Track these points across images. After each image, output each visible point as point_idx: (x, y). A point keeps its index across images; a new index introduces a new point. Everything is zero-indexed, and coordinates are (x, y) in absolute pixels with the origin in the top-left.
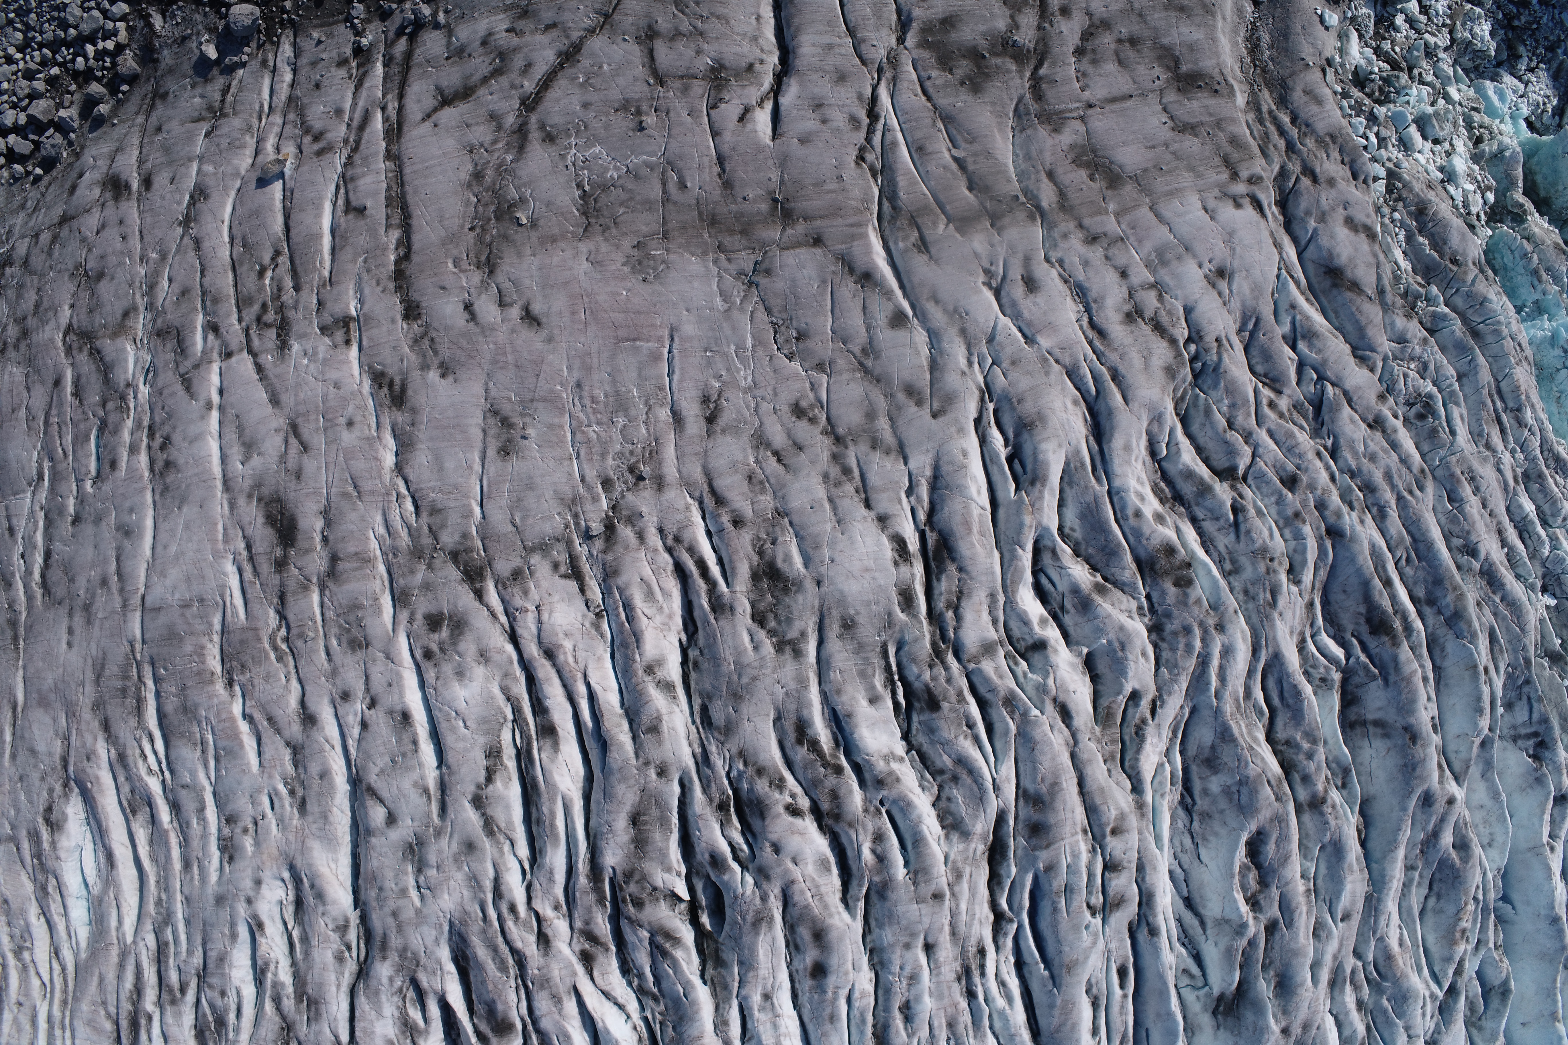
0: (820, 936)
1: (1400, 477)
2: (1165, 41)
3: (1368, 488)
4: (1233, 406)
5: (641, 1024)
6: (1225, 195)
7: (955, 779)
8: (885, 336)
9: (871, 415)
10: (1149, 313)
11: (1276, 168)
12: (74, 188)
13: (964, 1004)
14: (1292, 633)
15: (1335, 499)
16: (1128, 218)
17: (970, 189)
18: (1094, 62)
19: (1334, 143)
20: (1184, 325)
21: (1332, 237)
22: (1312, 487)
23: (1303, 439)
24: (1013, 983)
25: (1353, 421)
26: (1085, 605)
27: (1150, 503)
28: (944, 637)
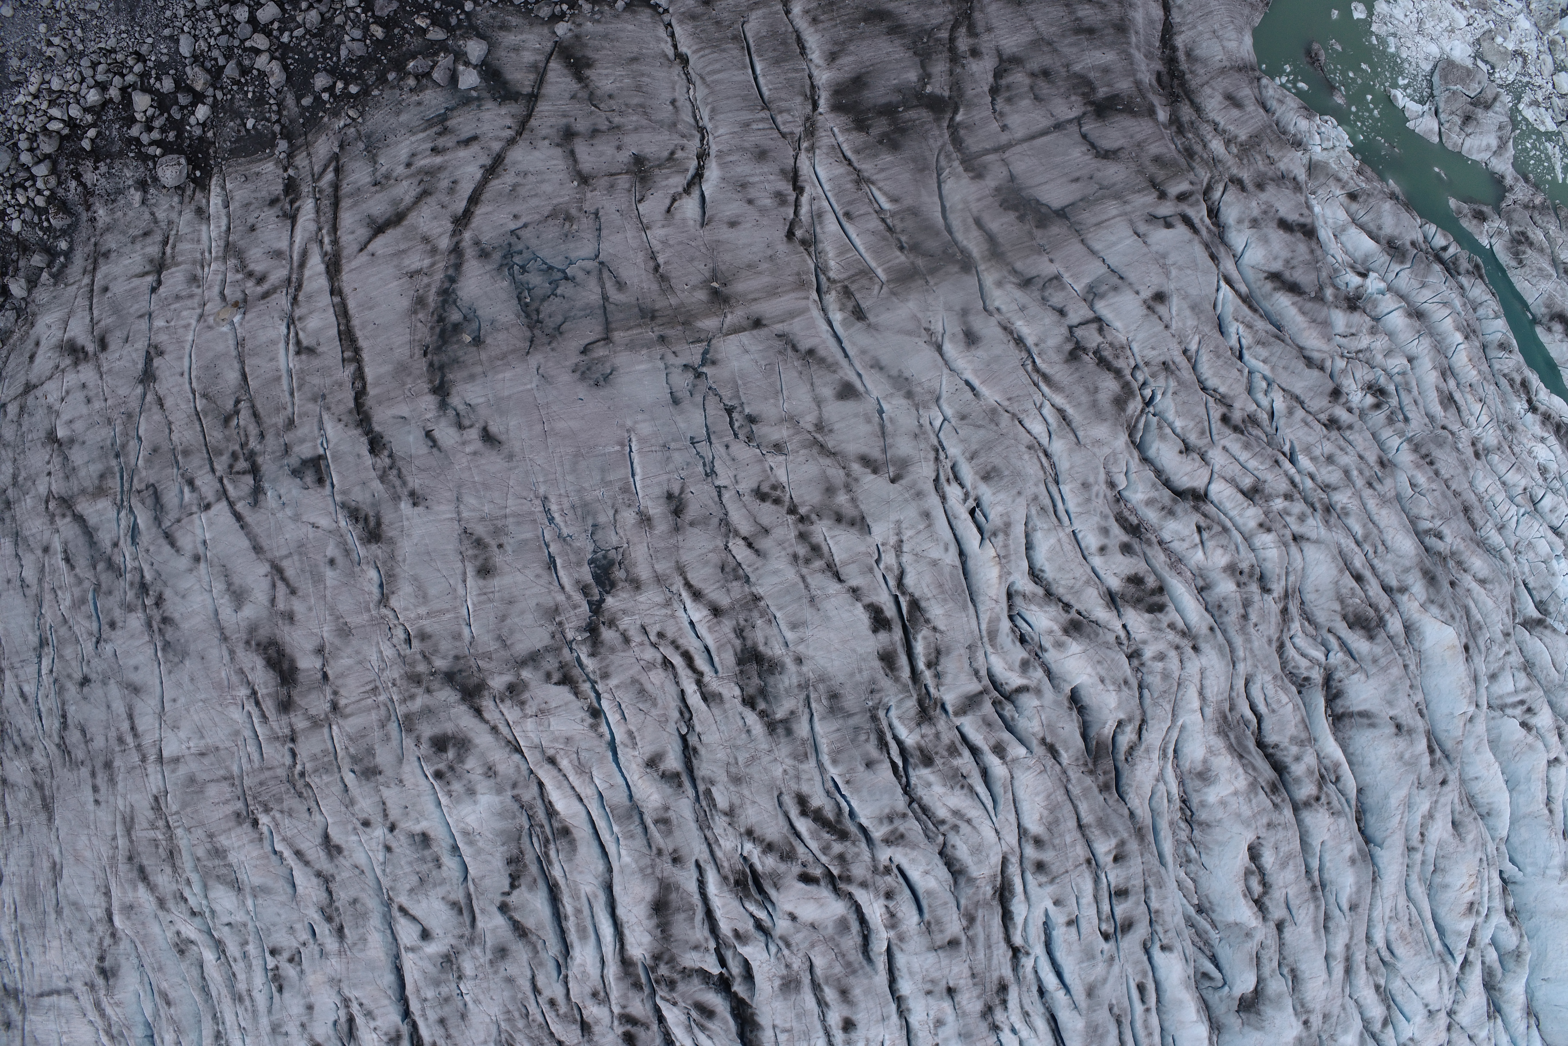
0: (846, 992)
2: (1077, 68)
3: (1330, 487)
7: (955, 828)
8: (833, 409)
9: (830, 490)
11: (1205, 179)
12: (32, 358)
14: (1270, 641)
17: (901, 252)
18: (1009, 100)
24: (1038, 1012)
27: (1114, 537)
28: (929, 694)
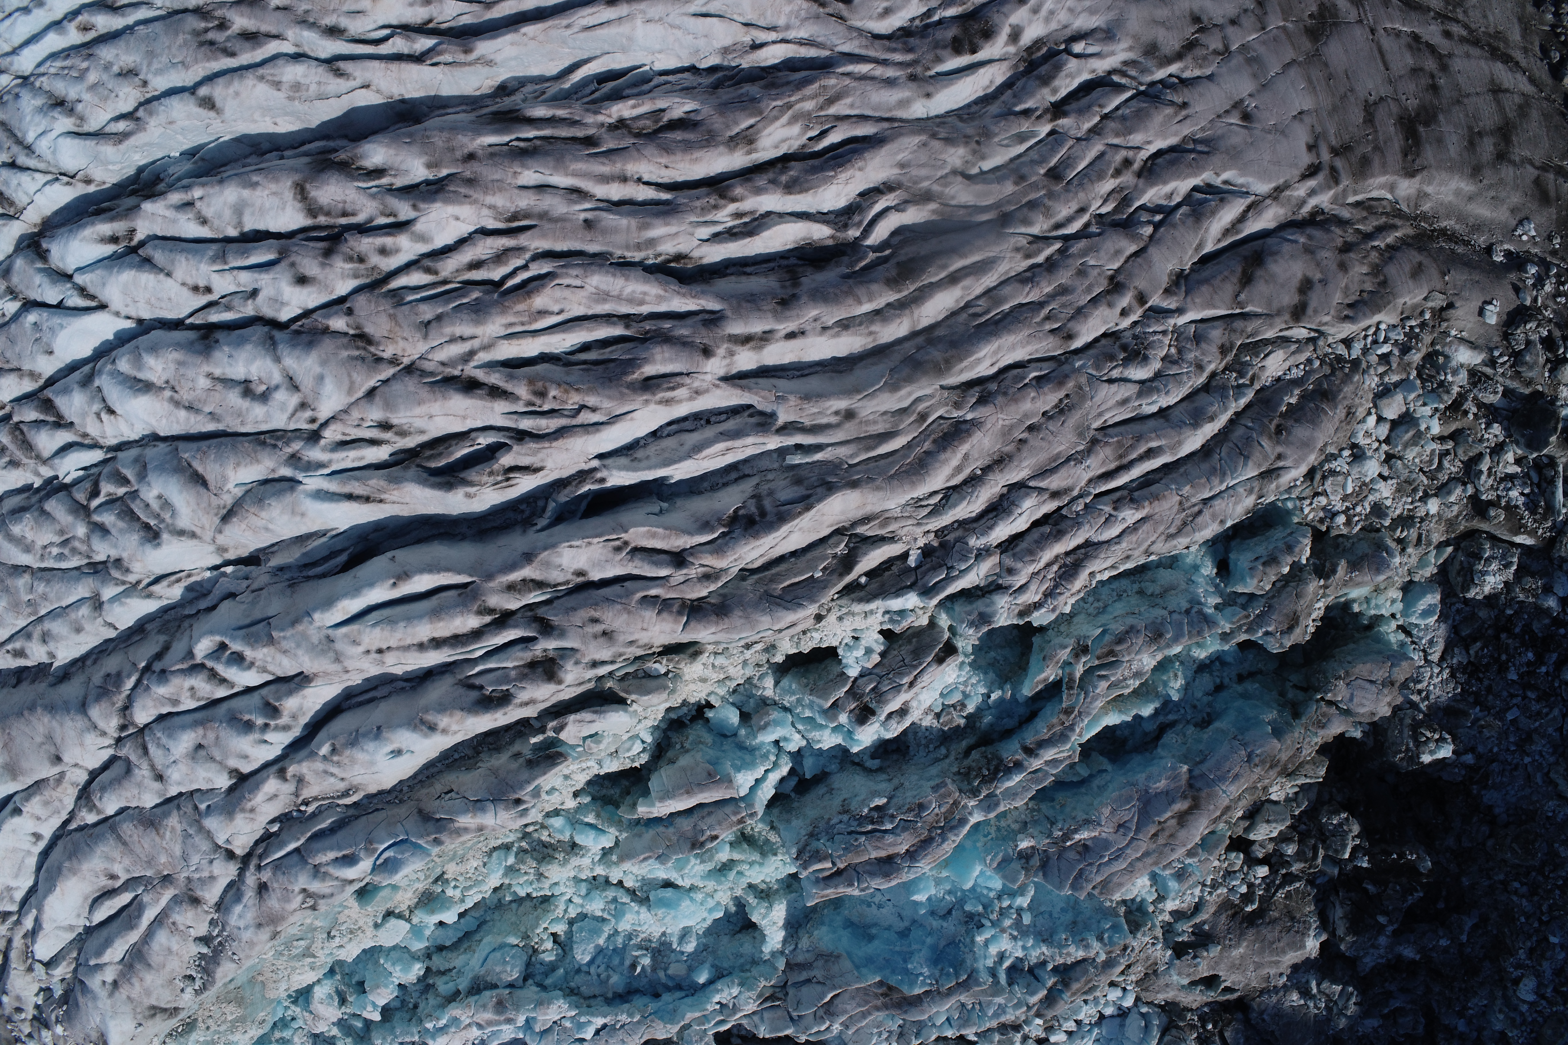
1: (1063, 306)
6: (1317, 138)
10: (1203, 38)
16: (1283, 37)
19: (1379, 284)
20: (1197, 73)
21: (1291, 259)
22: (1051, 195)
25: (1118, 252)
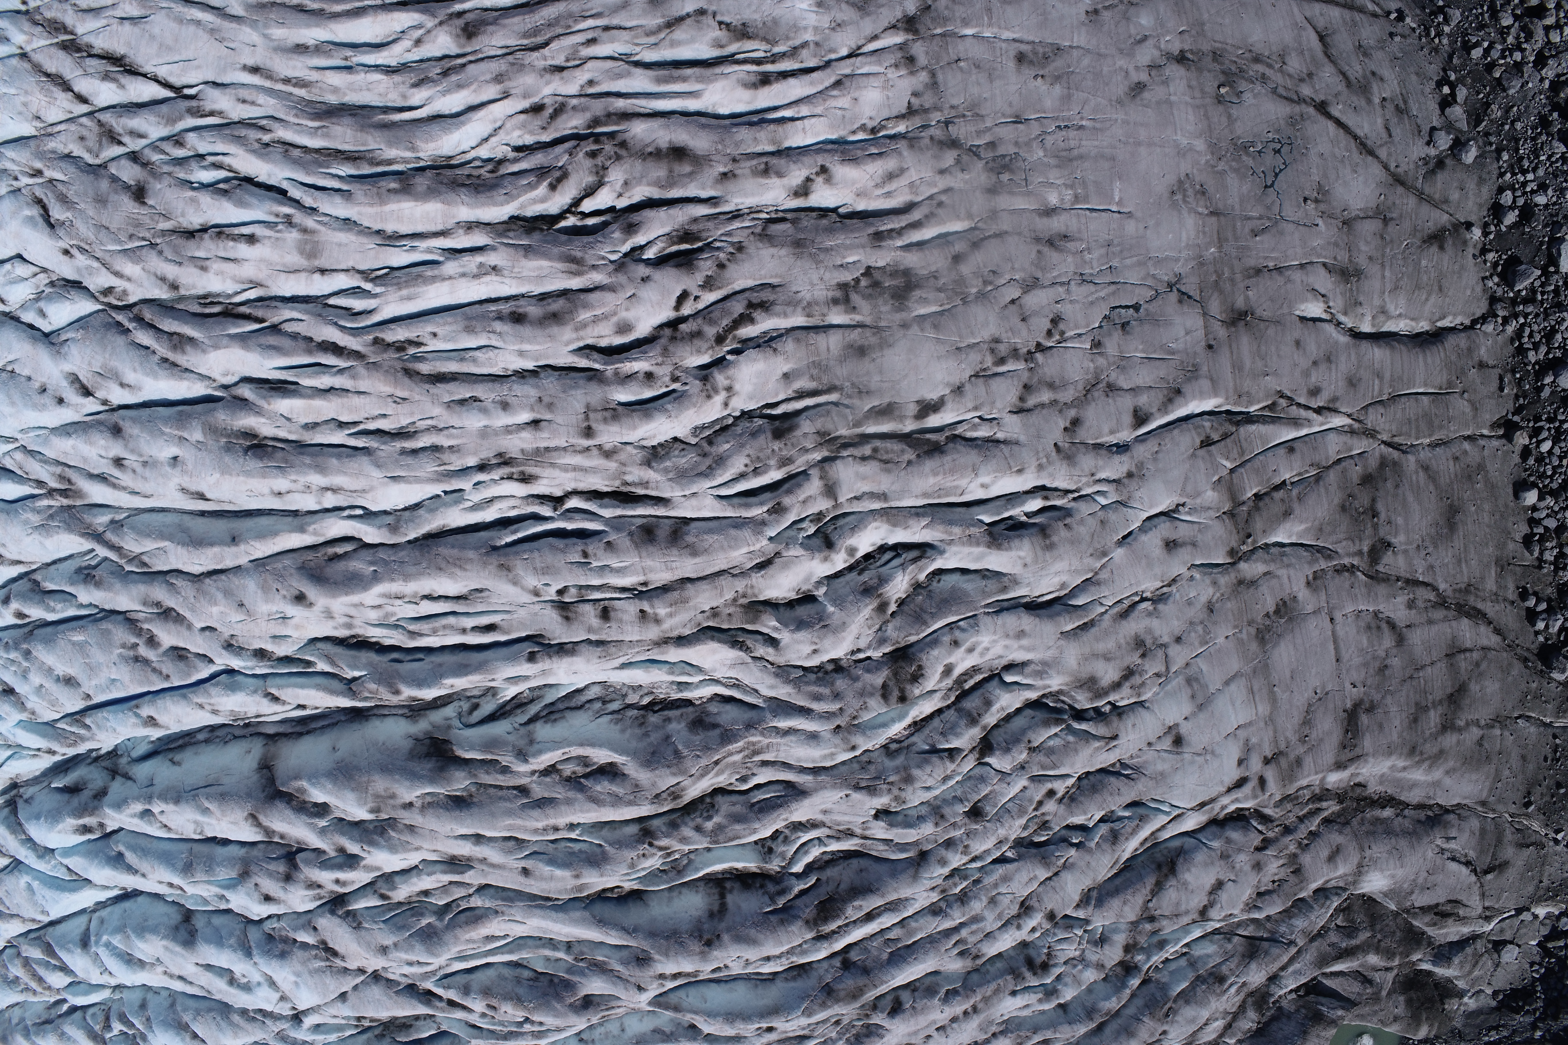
0: (555, 318)
1: (973, 933)
2: (1388, 701)
3: (963, 898)
4: (1051, 751)
5: (469, 156)
6: (1249, 751)
7: (705, 456)
8: (1127, 403)
9: (1054, 386)
10: (1144, 663)
11: (1268, 811)
13: (472, 461)
15: (956, 860)
17: (1255, 495)
18: (1369, 629)
19: (1293, 873)
20: (1130, 701)
21: (1206, 865)
22: (970, 835)
23: (1015, 829)
24: (489, 515)
25: (1031, 882)
26: (867, 591)
27: (963, 660)
28: (845, 446)
